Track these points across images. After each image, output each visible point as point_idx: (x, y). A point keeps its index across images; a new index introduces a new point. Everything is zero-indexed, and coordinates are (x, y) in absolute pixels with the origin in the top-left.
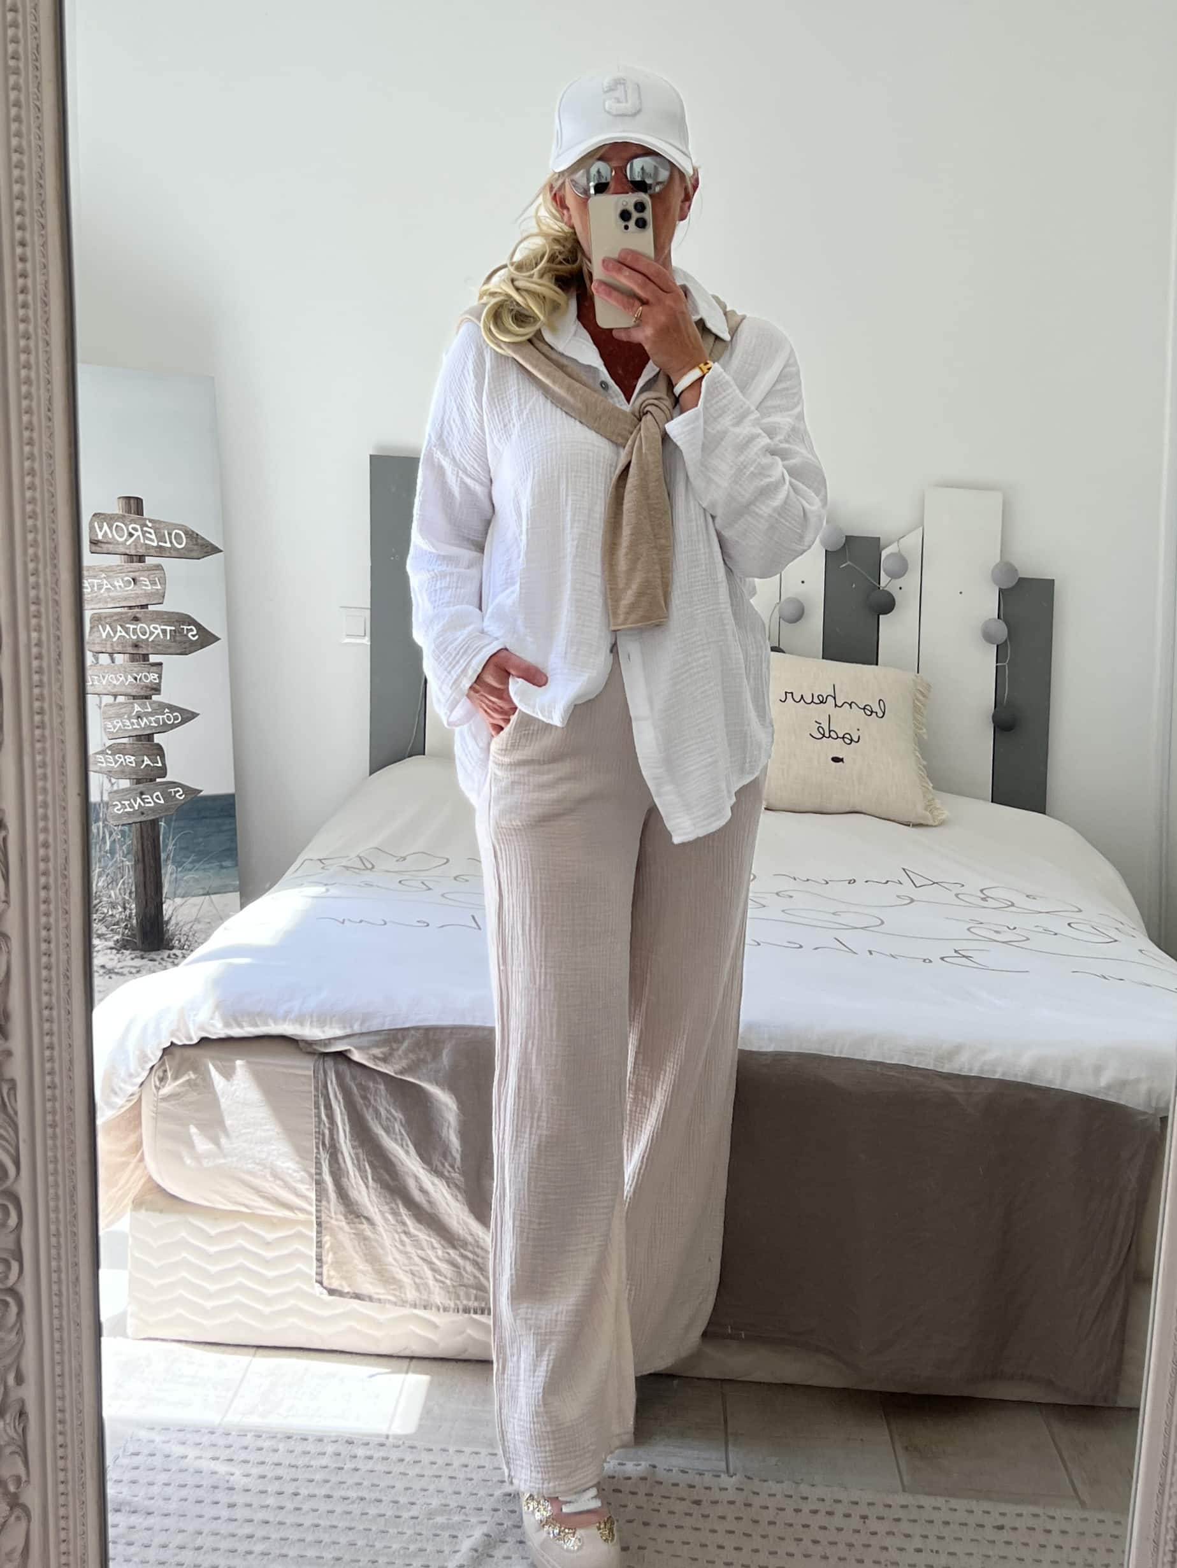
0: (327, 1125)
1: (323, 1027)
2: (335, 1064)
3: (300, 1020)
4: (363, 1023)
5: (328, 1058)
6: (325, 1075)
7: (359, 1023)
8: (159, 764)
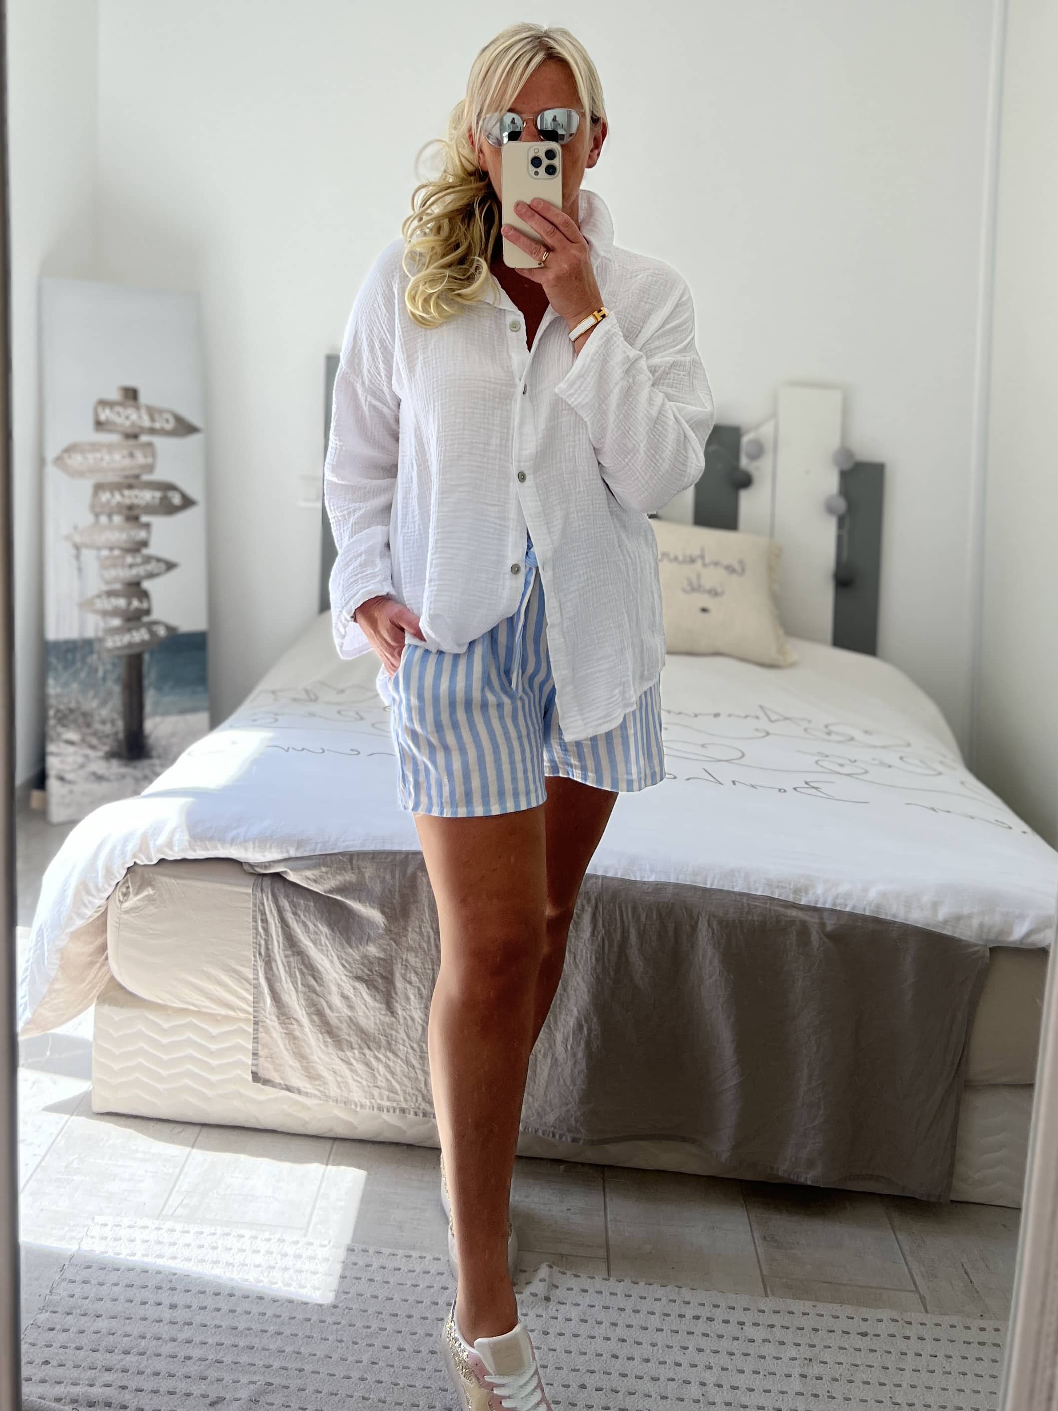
0: (263, 936)
1: (263, 852)
2: (271, 883)
3: (243, 845)
4: (297, 849)
5: (265, 879)
6: (262, 893)
7: (294, 848)
8: (145, 605)
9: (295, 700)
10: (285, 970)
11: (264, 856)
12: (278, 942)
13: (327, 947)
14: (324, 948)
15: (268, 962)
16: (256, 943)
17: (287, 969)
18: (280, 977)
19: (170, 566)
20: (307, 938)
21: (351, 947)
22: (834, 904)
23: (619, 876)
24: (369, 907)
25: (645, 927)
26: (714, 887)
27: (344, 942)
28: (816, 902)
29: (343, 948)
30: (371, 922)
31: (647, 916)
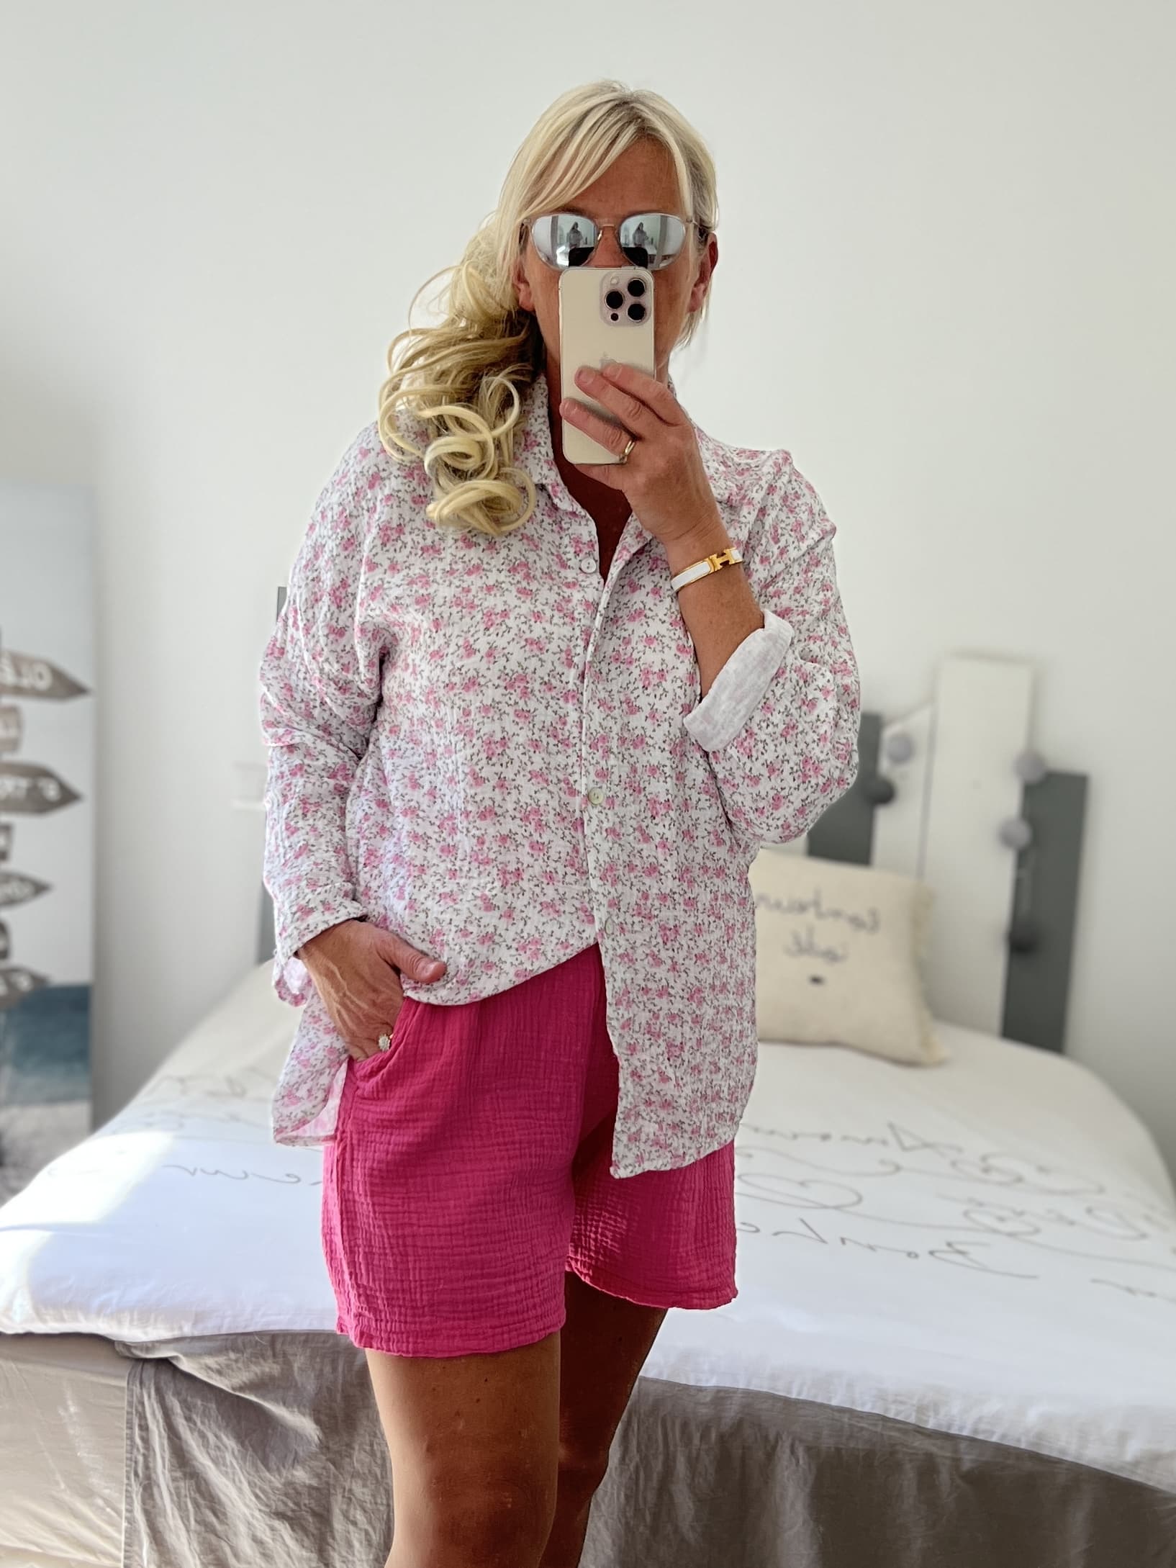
0: (142, 1450)
1: (146, 1327)
2: (156, 1373)
3: (116, 1315)
4: (195, 1323)
5: (147, 1366)
6: (141, 1387)
7: (190, 1324)
9: (213, 1094)
10: (172, 1500)
11: (146, 1333)
12: (163, 1458)
13: (234, 1468)
14: (230, 1470)
15: (148, 1487)
16: (131, 1459)
17: (175, 1498)
18: (165, 1510)
19: (39, 889)
20: (206, 1456)
21: (269, 1469)
22: (976, 1431)
23: (664, 1378)
24: (296, 1413)
25: (698, 1454)
26: (802, 1397)
27: (259, 1462)
28: (949, 1426)
29: (257, 1471)
30: (299, 1435)
31: (702, 1438)
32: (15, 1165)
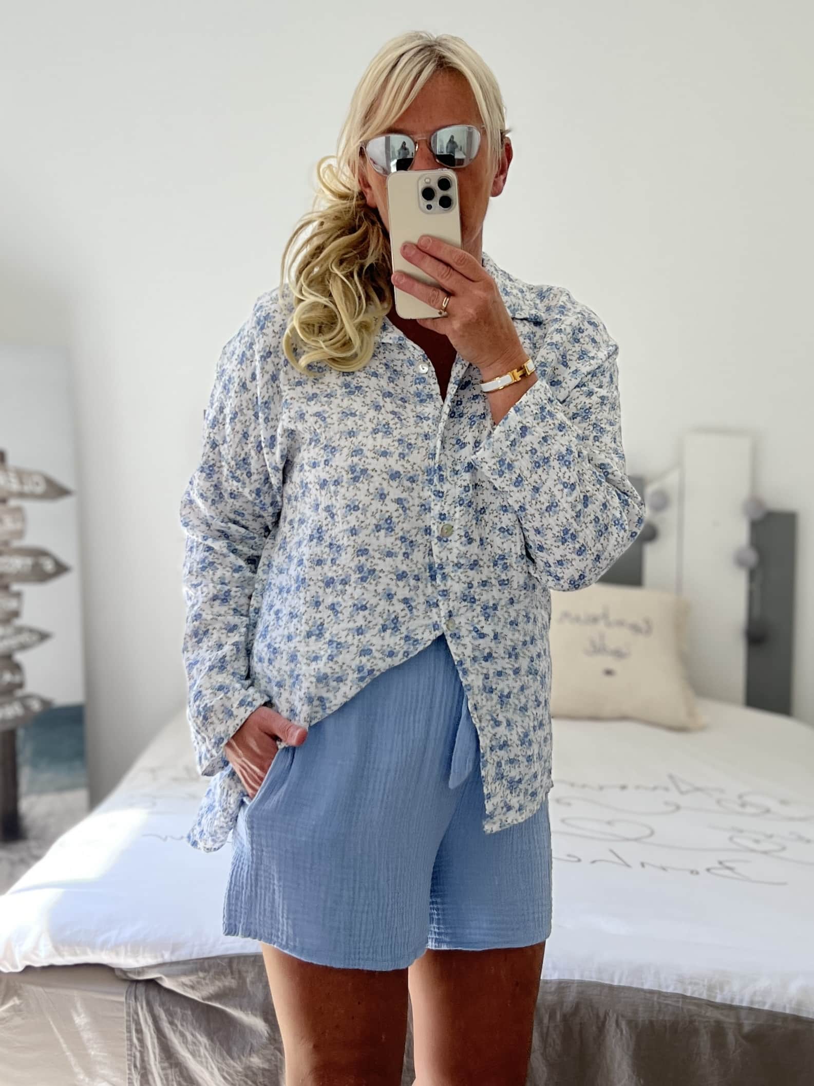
0: (139, 1048)
1: (137, 957)
2: (146, 990)
3: (115, 949)
4: (173, 952)
5: (139, 986)
6: (136, 1001)
7: (169, 953)
8: (17, 679)
9: (176, 779)
11: (137, 961)
12: (154, 1053)
13: (206, 1058)
14: (204, 1060)
15: (145, 1075)
16: (131, 1055)
17: (165, 1082)
19: (43, 636)
20: (186, 1050)
21: (233, 1058)
22: (752, 1002)
24: (250, 1015)
25: (548, 1031)
26: (622, 984)
27: (225, 1053)
28: (732, 1000)
29: (224, 1059)
30: (253, 1031)
31: (550, 1017)
32: (37, 838)
